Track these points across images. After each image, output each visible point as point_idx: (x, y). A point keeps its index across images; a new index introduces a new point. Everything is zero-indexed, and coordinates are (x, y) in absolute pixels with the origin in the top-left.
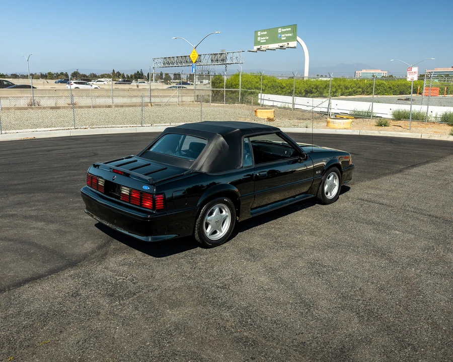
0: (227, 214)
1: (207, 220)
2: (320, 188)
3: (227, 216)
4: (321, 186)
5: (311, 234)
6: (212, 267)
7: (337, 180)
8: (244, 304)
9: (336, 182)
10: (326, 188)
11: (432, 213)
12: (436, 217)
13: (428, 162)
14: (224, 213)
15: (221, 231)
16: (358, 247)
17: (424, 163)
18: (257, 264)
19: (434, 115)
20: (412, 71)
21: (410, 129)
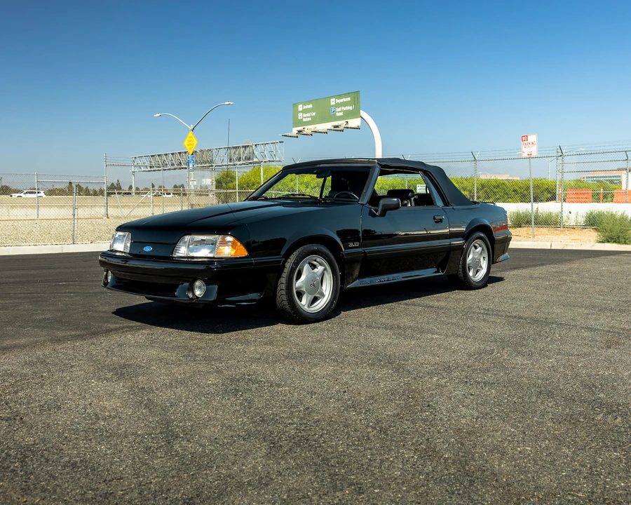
5: (266, 344)
6: (16, 392)
8: (30, 440)
11: (514, 314)
12: (521, 318)
13: (543, 265)
16: (347, 356)
17: (535, 266)
18: (118, 384)
19: (573, 216)
20: (528, 141)
21: (534, 237)
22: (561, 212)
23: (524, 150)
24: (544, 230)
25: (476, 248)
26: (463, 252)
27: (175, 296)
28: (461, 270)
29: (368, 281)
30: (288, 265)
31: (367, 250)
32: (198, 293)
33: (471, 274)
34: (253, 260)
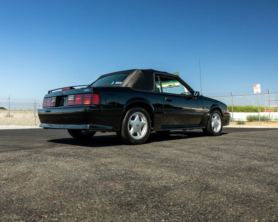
0: (145, 122)
1: (130, 122)
2: (209, 122)
3: (145, 124)
4: (209, 121)
7: (220, 120)
9: (219, 122)
10: (213, 124)
14: (143, 121)
15: (140, 135)
19: (274, 118)
20: (257, 87)
21: (260, 124)
22: (269, 116)
23: (254, 90)
24: (262, 123)
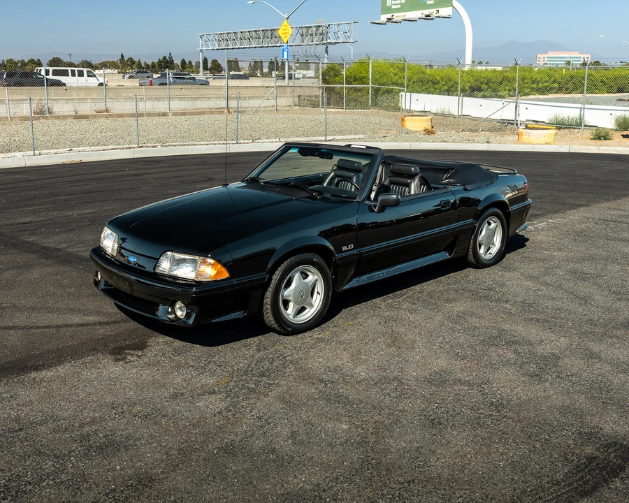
25: (489, 224)
26: (473, 231)
27: (157, 316)
28: (471, 250)
29: (364, 279)
30: (276, 277)
31: (363, 250)
32: (179, 313)
33: (482, 251)
34: (235, 281)
